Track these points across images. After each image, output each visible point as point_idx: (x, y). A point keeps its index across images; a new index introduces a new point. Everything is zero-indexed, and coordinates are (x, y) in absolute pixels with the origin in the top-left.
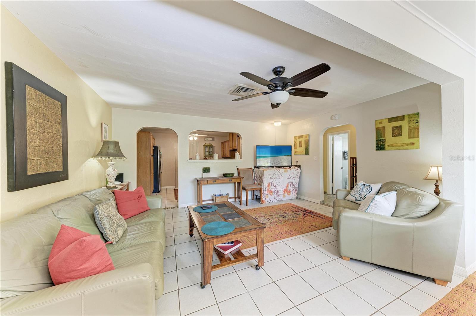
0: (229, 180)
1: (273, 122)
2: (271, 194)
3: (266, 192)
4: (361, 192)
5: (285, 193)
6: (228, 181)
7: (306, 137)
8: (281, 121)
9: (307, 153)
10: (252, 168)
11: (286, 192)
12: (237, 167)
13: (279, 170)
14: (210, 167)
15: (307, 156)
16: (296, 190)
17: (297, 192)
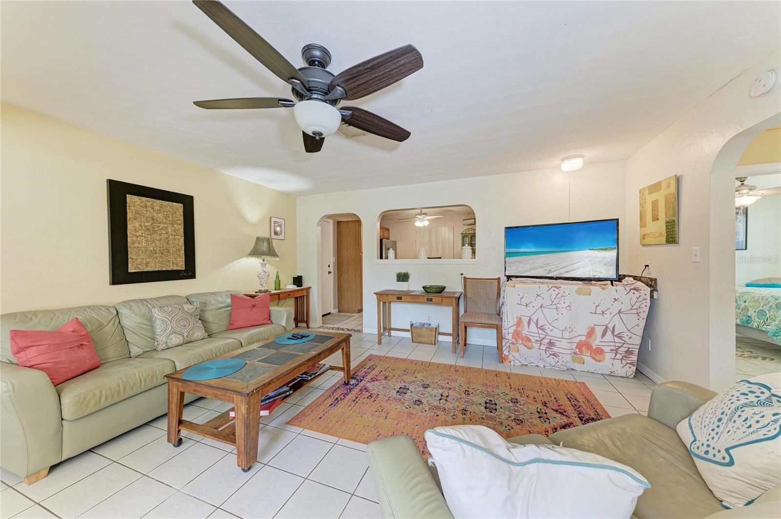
0: (428, 299)
1: (556, 162)
2: (528, 344)
3: (511, 338)
4: (725, 420)
5: (581, 351)
6: (425, 300)
7: (668, 186)
8: (582, 156)
9: (671, 238)
10: (499, 279)
11: (584, 349)
12: (462, 274)
13: (558, 288)
14: (409, 273)
15: (672, 248)
16: (629, 352)
17: (634, 358)
